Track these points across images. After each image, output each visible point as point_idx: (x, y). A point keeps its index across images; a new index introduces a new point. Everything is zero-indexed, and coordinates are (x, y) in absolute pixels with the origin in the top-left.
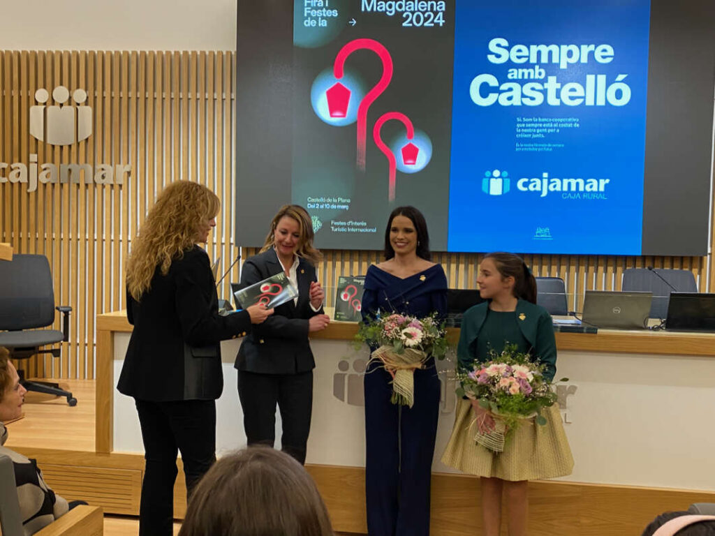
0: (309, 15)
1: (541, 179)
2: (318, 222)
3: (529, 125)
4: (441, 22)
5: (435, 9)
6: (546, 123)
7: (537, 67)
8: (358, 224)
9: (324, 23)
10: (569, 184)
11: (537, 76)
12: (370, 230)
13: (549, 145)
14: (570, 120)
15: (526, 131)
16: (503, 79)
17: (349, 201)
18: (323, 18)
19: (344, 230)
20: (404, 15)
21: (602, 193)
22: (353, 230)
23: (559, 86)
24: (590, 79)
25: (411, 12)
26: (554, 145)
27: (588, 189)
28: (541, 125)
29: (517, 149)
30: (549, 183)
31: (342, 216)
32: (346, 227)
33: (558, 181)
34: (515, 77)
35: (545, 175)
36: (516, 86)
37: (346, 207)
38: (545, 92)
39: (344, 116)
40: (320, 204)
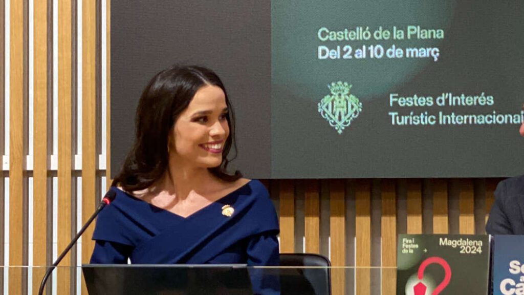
2: (353, 99)
8: (470, 101)
12: (505, 119)
17: (439, 34)
19: (425, 120)
31: (422, 78)
32: (433, 111)
37: (433, 52)
40: (357, 44)
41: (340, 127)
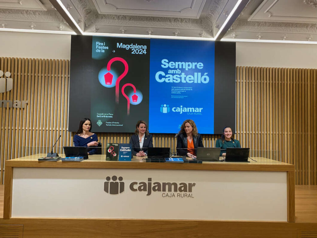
0: (98, 48)
1: (180, 108)
2: (101, 122)
3: (176, 89)
4: (145, 53)
5: (143, 48)
6: (181, 88)
7: (178, 70)
8: (116, 123)
9: (103, 51)
10: (189, 110)
11: (178, 73)
12: (120, 125)
13: (183, 96)
14: (189, 88)
15: (175, 91)
16: (167, 73)
17: (113, 115)
18: (103, 49)
19: (111, 125)
20: (132, 50)
21: (200, 112)
22: (114, 125)
23: (185, 76)
24: (196, 74)
25: (135, 49)
26: (184, 96)
27: (196, 111)
28: (180, 89)
29: (172, 97)
30: (183, 109)
31: (110, 120)
32: (111, 124)
33: (186, 108)
34: (171, 73)
35: (181, 106)
36: (171, 76)
37: (112, 117)
38: (181, 78)
39: (111, 84)
40: (102, 115)
41: (99, 126)
